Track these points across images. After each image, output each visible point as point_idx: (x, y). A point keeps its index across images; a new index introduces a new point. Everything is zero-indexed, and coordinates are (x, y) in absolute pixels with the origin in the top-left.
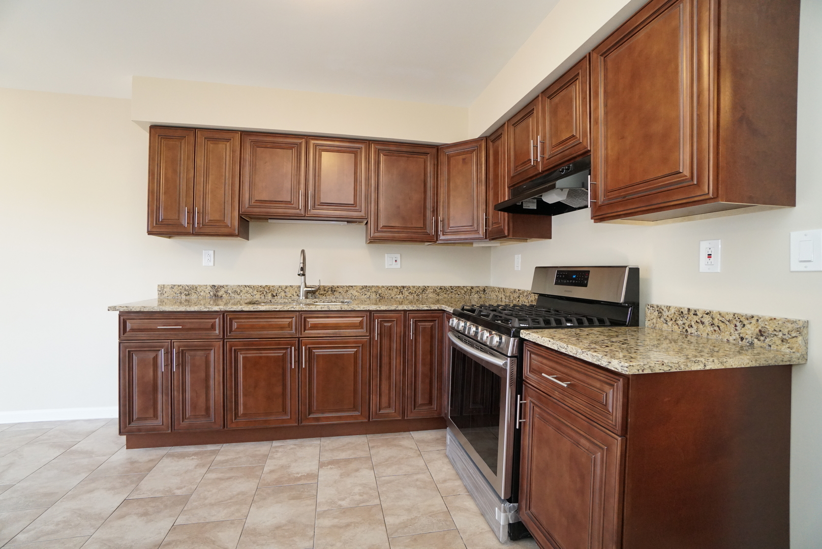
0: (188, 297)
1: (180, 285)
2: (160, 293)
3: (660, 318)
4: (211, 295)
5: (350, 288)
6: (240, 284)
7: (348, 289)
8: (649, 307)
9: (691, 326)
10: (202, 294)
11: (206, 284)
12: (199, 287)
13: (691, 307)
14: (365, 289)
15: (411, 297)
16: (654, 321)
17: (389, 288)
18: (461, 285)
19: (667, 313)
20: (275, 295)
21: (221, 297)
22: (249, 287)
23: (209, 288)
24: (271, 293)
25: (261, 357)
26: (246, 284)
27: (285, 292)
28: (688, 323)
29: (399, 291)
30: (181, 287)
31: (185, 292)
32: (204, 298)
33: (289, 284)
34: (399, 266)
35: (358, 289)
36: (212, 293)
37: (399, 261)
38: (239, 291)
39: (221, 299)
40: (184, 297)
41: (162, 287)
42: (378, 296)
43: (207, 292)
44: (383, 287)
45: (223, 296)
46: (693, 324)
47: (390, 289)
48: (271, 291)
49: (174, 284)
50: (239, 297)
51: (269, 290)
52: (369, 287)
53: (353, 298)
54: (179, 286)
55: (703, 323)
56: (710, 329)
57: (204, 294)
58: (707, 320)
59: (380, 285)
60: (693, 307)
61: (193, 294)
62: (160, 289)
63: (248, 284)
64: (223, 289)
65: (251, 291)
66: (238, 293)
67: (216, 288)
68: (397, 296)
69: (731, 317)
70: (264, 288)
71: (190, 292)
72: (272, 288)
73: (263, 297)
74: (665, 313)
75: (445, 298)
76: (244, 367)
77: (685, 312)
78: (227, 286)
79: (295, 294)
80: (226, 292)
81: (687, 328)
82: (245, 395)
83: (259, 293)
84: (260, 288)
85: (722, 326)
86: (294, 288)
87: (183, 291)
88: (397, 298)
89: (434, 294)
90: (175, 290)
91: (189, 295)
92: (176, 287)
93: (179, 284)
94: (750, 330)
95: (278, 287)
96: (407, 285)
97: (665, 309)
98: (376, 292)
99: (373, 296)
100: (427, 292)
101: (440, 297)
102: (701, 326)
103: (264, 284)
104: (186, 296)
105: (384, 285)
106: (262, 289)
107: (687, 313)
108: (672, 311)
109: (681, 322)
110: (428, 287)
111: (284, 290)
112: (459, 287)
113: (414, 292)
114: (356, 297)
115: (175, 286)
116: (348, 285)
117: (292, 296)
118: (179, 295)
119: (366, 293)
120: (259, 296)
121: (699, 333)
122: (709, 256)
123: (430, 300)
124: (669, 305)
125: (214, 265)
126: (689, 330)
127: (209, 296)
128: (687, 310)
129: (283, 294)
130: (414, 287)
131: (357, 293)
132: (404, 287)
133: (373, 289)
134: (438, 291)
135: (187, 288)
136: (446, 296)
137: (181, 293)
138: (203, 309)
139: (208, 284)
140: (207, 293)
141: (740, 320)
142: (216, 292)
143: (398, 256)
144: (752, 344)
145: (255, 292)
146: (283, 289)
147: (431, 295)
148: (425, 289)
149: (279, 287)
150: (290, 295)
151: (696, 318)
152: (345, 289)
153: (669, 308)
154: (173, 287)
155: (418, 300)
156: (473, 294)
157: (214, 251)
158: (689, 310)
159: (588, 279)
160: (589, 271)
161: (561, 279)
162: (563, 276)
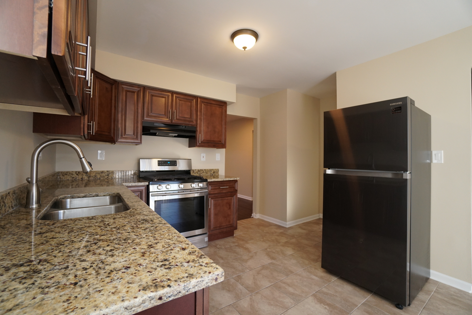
28: (200, 173)
46: (202, 173)
55: (204, 172)
56: (205, 173)
58: (205, 171)
60: (202, 169)
69: (209, 170)
74: (195, 171)
77: (200, 170)
85: (208, 172)
94: (212, 172)
102: (203, 173)
108: (197, 170)
122: (203, 157)
141: (211, 170)
144: (213, 175)
151: (202, 171)
153: (196, 170)
158: (201, 170)
159: (176, 163)
160: (176, 161)
161: (161, 164)
162: (163, 163)
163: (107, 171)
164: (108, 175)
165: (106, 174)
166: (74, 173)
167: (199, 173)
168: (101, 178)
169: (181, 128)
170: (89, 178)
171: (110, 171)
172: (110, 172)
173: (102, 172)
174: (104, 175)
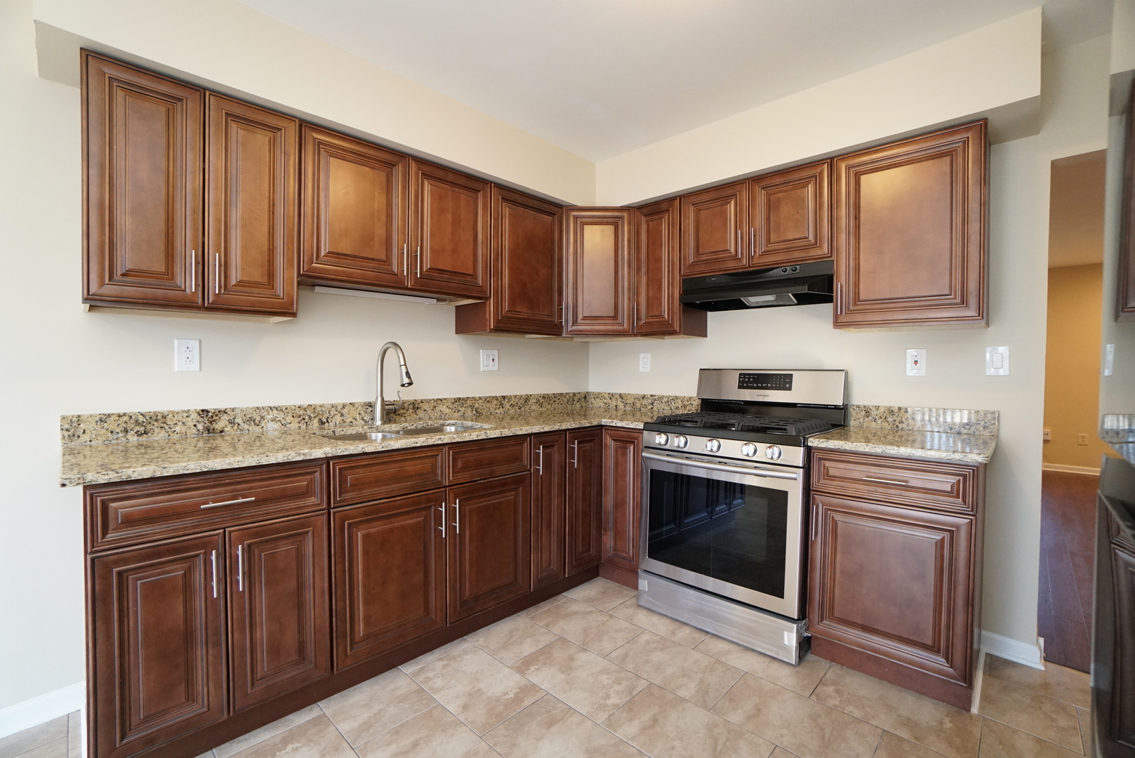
0: (144, 438)
1: (125, 414)
2: (66, 434)
3: (868, 417)
4: (198, 430)
5: (439, 402)
6: (260, 405)
7: (436, 405)
8: (855, 408)
9: (902, 422)
10: (178, 429)
11: (186, 409)
12: (171, 416)
13: (900, 406)
14: (458, 403)
15: (512, 411)
16: (861, 420)
17: (488, 400)
18: (564, 391)
19: (876, 412)
20: (325, 420)
21: (221, 432)
22: (277, 409)
23: (194, 416)
24: (317, 418)
25: (391, 530)
26: (272, 405)
27: (342, 415)
28: (898, 419)
29: (499, 404)
30: (126, 418)
31: (137, 428)
32: (184, 436)
33: (348, 401)
34: (496, 368)
35: (449, 404)
36: (200, 427)
37: (496, 360)
38: (258, 419)
39: (222, 436)
40: (133, 438)
41: (74, 419)
42: (474, 412)
43: (191, 424)
44: (480, 398)
45: (226, 429)
46: (904, 420)
47: (488, 402)
48: (319, 414)
49: (107, 412)
50: (258, 430)
51: (314, 412)
52: (463, 399)
53: (443, 417)
54: (120, 416)
56: (921, 423)
57: (184, 429)
58: (918, 416)
59: (477, 395)
60: (903, 405)
61: (157, 430)
62: (67, 426)
63: (276, 404)
64: (225, 417)
65: (281, 416)
66: (257, 422)
67: (210, 414)
68: (497, 411)
70: (305, 409)
71: (149, 427)
72: (319, 409)
73: (304, 427)
74: (874, 413)
75: (548, 409)
76: (366, 552)
77: (896, 410)
78: (233, 410)
79: (358, 416)
80: (232, 422)
81: (898, 424)
82: (367, 602)
83: (297, 420)
84: (297, 410)
86: (356, 406)
87: (130, 426)
88: (497, 413)
89: (537, 406)
90: (111, 425)
91: (146, 433)
92: (112, 419)
93: (121, 412)
95: (330, 407)
96: (508, 394)
97: (873, 409)
98: (472, 407)
99: (469, 413)
100: (530, 403)
101: (543, 409)
102: (912, 421)
103: (305, 403)
104: (141, 435)
105: (481, 396)
106: (301, 412)
107: (897, 411)
108: (882, 410)
109: (892, 420)
110: (531, 396)
111: (340, 412)
112: (562, 394)
113: (515, 403)
114: (446, 416)
115: (109, 416)
116: (435, 397)
117: (354, 422)
118: (120, 435)
119: (460, 409)
120: (297, 425)
121: (910, 428)
122: (916, 362)
123: (533, 414)
124: (878, 405)
125: (200, 370)
126: (899, 425)
127: (194, 431)
128: (897, 408)
129: (338, 419)
130: (515, 396)
131: (447, 410)
132: (504, 397)
133: (469, 403)
134: (542, 401)
135: (141, 419)
136: (549, 406)
137: (126, 431)
138: (293, 456)
139: (192, 408)
140: (191, 427)
142: (211, 422)
143: (496, 352)
145: (289, 419)
146: (339, 409)
147: (534, 407)
148: (527, 399)
149: (332, 406)
150: (351, 419)
151: (906, 415)
152: (433, 404)
153: (877, 408)
154: (103, 419)
155: (520, 415)
156: (575, 402)
157: (200, 341)
158: (900, 409)
159: (791, 383)
160: (792, 375)
161: (747, 382)
162: (751, 380)
163: (651, 396)
164: (652, 404)
165: (650, 401)
166: (607, 396)
167: (890, 419)
168: (642, 409)
169: (777, 273)
170: (625, 406)
171: (655, 396)
172: (656, 398)
173: (644, 397)
174: (645, 402)
